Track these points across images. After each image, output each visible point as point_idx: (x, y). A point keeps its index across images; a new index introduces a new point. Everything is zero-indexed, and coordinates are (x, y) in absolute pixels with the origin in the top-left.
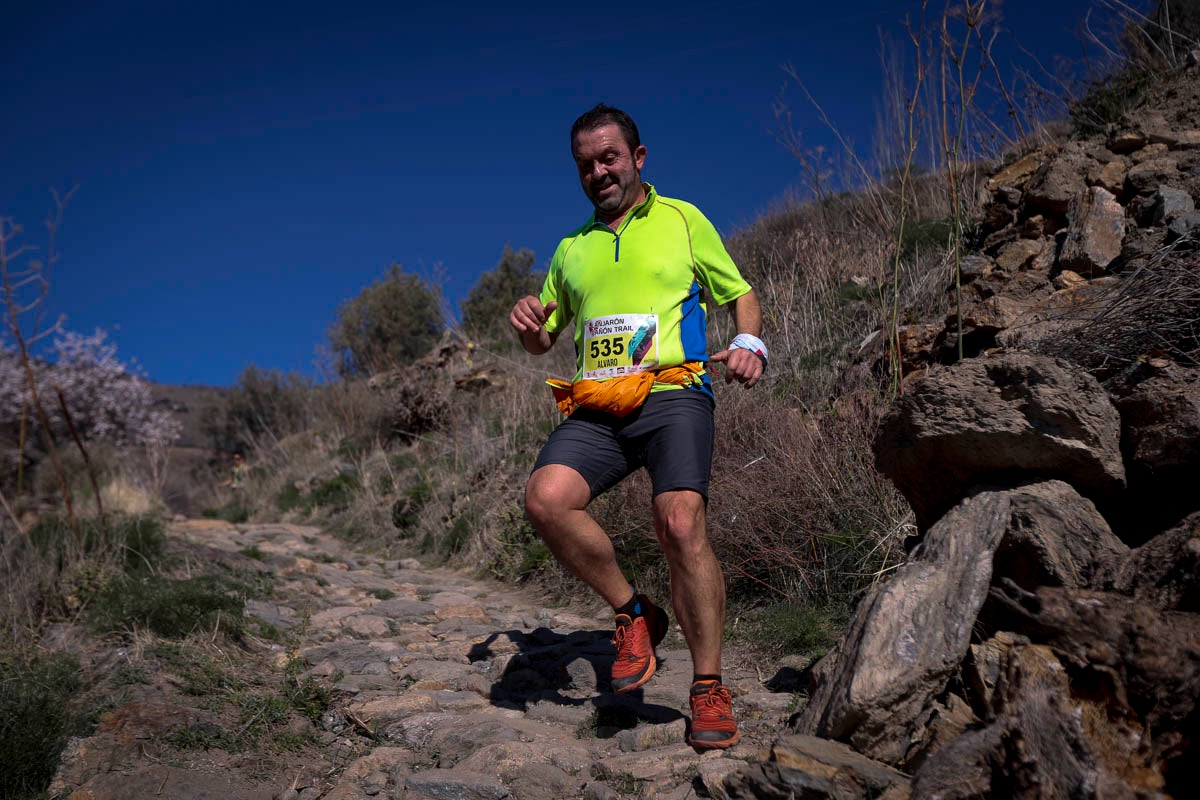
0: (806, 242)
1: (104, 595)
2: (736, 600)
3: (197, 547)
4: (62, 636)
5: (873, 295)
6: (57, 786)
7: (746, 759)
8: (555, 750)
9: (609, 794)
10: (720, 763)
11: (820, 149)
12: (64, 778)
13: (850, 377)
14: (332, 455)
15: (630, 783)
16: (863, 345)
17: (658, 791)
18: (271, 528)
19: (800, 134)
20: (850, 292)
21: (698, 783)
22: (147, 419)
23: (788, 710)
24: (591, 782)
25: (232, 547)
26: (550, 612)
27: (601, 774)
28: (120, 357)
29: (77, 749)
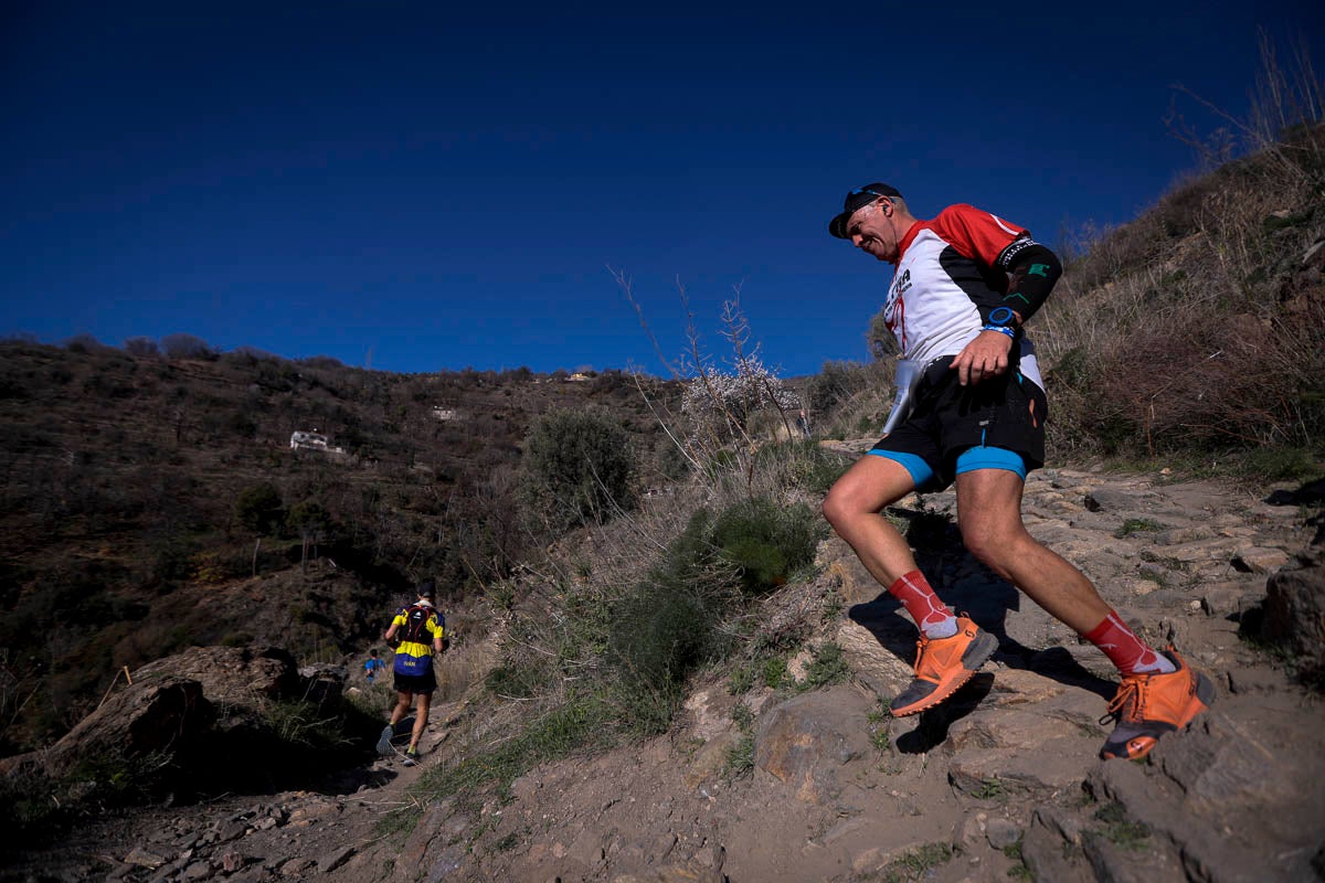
0: (1219, 201)
1: (810, 474)
2: (1210, 450)
3: (838, 451)
4: (792, 497)
5: (1304, 221)
6: (818, 562)
7: (1279, 547)
8: (1108, 546)
9: (1162, 570)
10: (1256, 550)
11: (1220, 131)
12: (821, 559)
13: (1297, 282)
14: (885, 400)
15: (1176, 564)
16: (1306, 256)
17: (1202, 568)
18: (861, 442)
19: (1193, 127)
20: (1272, 223)
21: (1238, 564)
22: (782, 396)
23: (1297, 516)
24: (1143, 564)
25: (847, 449)
26: (1055, 471)
27: (1151, 558)
28: (765, 366)
29: (823, 546)
